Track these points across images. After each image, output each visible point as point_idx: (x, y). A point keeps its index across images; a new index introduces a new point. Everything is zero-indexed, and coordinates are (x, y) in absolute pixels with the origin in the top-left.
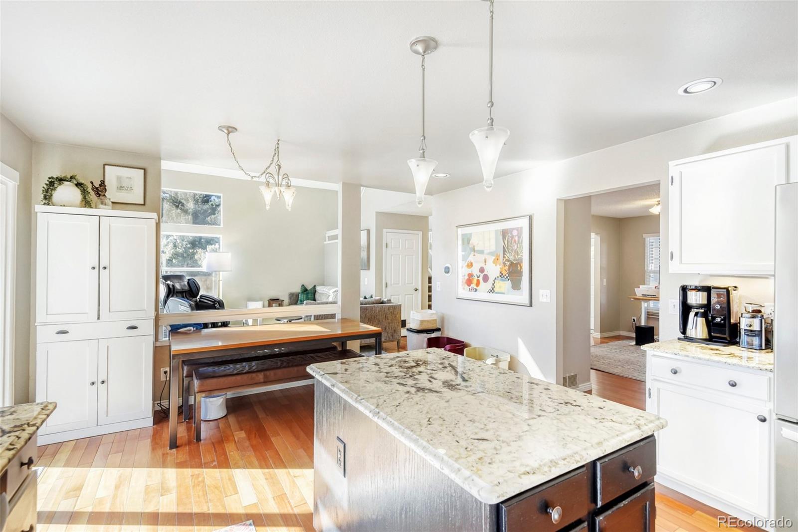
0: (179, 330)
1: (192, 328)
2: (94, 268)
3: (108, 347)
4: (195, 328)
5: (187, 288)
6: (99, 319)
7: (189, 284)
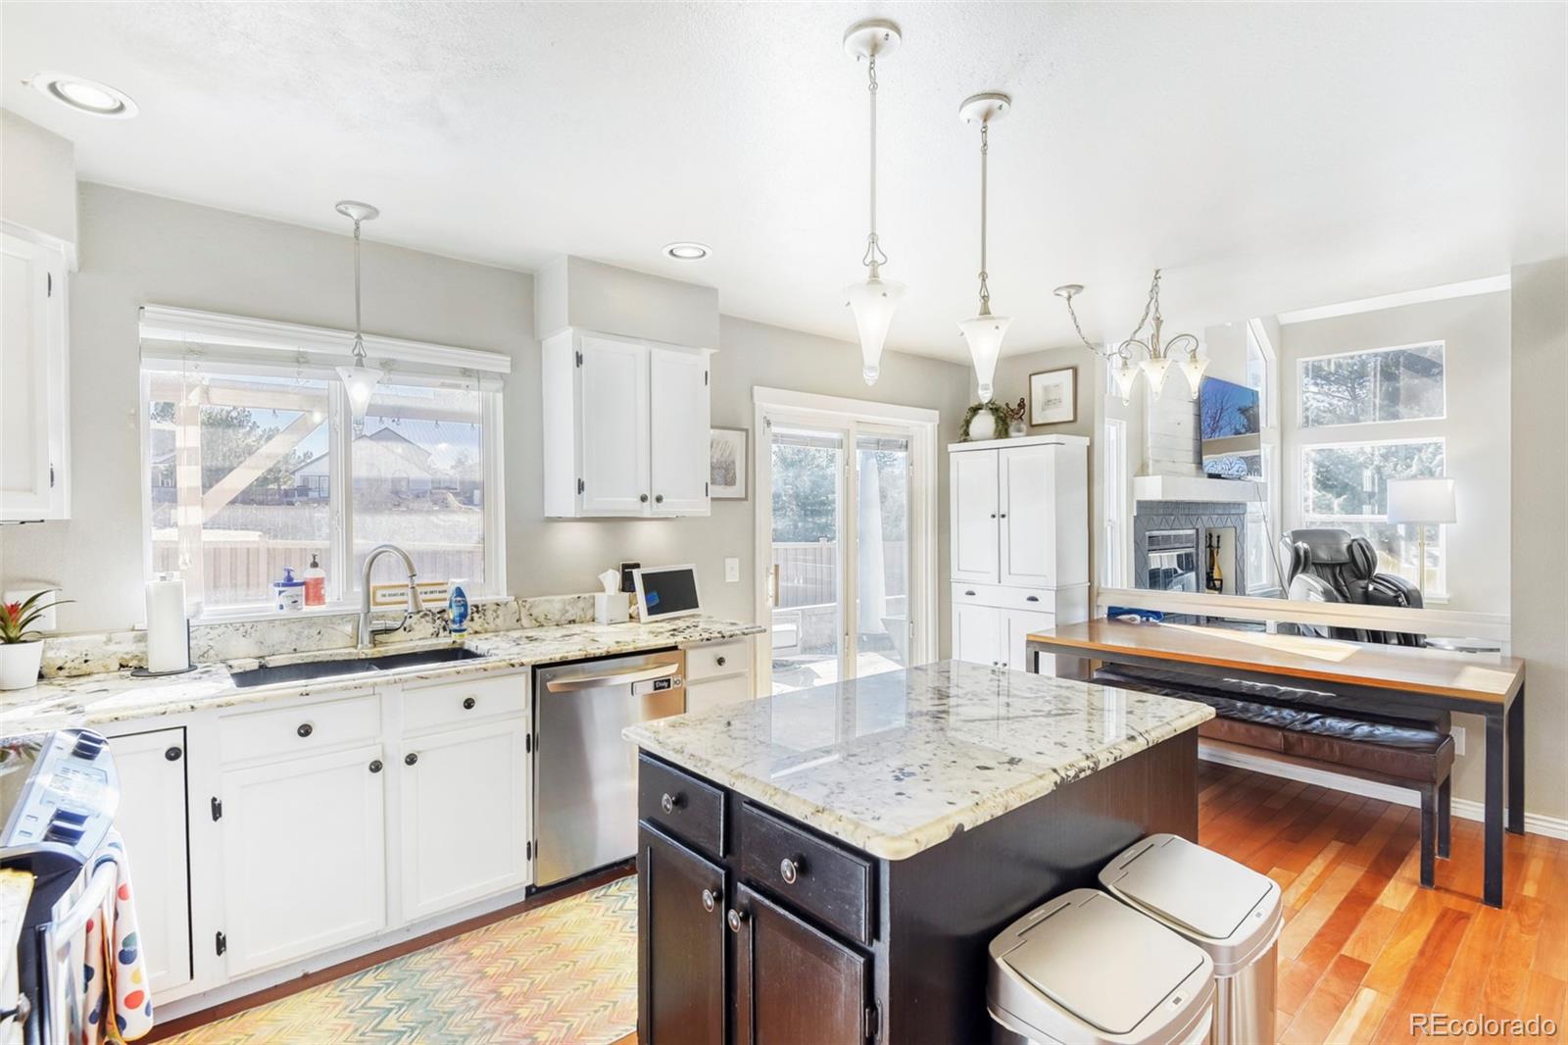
0: (1120, 617)
1: (1138, 617)
2: (994, 516)
3: (1009, 620)
4: (1144, 619)
5: (1345, 557)
6: (1000, 582)
7: (1350, 548)
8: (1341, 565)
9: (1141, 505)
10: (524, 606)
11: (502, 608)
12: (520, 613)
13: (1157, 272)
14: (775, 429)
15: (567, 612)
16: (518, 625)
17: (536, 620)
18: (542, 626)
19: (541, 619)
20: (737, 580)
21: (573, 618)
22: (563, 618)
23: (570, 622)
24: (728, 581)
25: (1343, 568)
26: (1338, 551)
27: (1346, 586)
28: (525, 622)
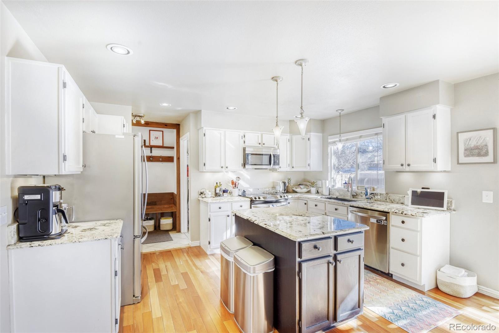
10: (388, 196)
11: (382, 195)
12: (386, 197)
15: (401, 200)
16: (386, 201)
17: (391, 200)
18: (393, 202)
19: (392, 200)
21: (403, 202)
22: (399, 202)
23: (402, 203)
28: (388, 200)
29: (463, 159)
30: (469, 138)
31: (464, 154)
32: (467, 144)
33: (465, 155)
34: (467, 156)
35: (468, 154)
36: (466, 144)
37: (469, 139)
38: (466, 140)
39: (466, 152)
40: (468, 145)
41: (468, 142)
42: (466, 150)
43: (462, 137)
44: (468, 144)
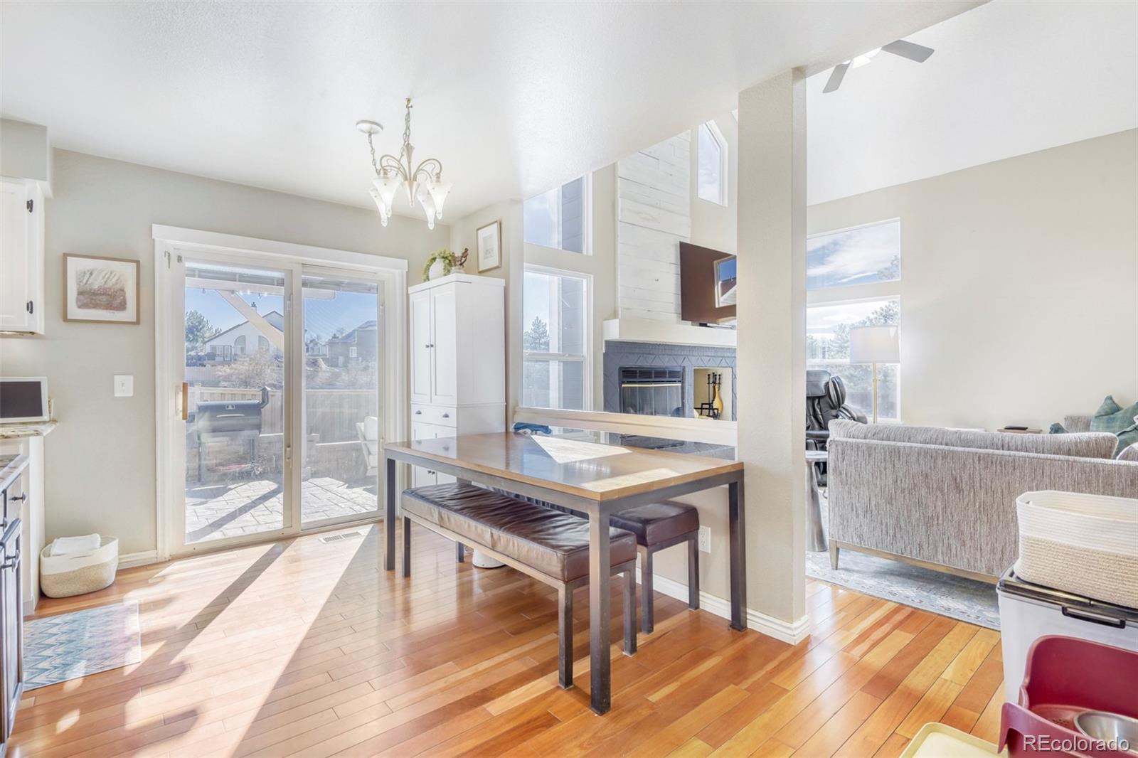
2: (427, 347)
5: (822, 392)
6: (431, 402)
7: (827, 385)
8: (819, 398)
9: (608, 344)
13: (409, 100)
14: (188, 264)
20: (131, 395)
24: (116, 395)
25: (821, 400)
26: (817, 386)
27: (822, 415)
29: (74, 312)
30: (88, 271)
31: (77, 302)
32: (84, 282)
33: (80, 304)
34: (82, 306)
35: (85, 302)
36: (81, 282)
37: (88, 273)
38: (82, 275)
39: (82, 297)
40: (86, 284)
41: (86, 278)
42: (80, 293)
43: (75, 265)
44: (87, 281)
